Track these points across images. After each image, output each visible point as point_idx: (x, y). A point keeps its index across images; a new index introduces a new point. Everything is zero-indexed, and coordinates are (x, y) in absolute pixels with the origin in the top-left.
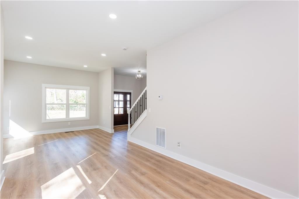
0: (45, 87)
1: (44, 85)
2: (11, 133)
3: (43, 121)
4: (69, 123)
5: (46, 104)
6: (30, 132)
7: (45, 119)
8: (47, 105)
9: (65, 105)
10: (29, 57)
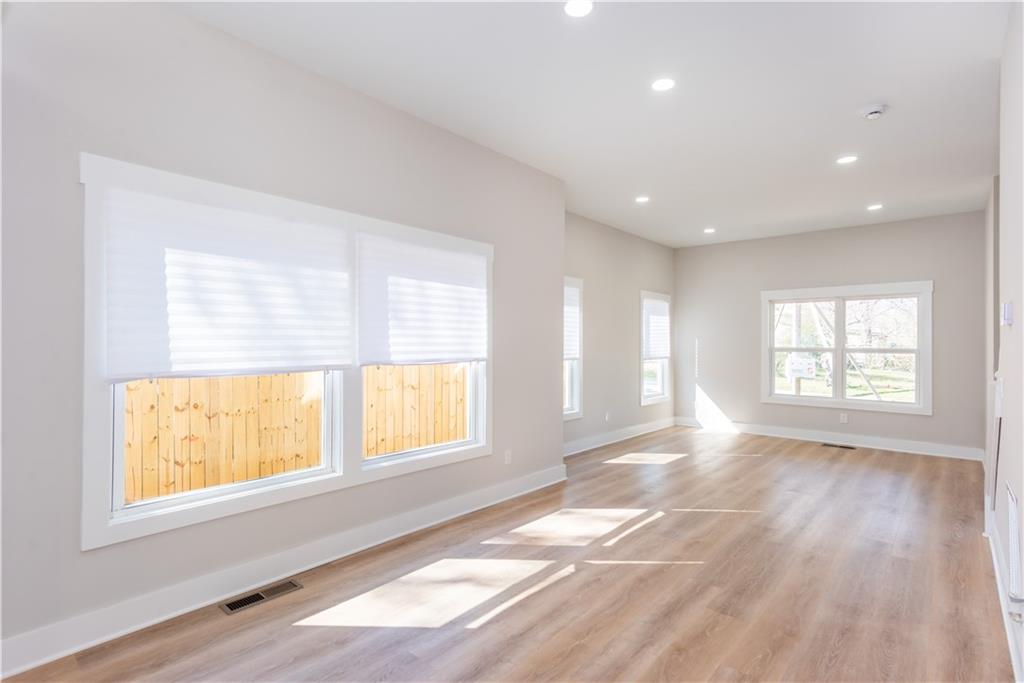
0: (770, 301)
1: (766, 295)
2: (700, 416)
3: (765, 399)
4: (842, 415)
5: (772, 351)
6: (734, 422)
7: (771, 393)
8: (777, 353)
9: (829, 356)
10: (709, 231)
